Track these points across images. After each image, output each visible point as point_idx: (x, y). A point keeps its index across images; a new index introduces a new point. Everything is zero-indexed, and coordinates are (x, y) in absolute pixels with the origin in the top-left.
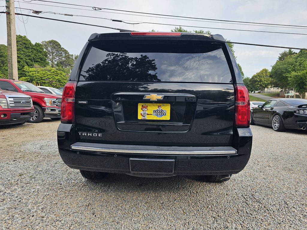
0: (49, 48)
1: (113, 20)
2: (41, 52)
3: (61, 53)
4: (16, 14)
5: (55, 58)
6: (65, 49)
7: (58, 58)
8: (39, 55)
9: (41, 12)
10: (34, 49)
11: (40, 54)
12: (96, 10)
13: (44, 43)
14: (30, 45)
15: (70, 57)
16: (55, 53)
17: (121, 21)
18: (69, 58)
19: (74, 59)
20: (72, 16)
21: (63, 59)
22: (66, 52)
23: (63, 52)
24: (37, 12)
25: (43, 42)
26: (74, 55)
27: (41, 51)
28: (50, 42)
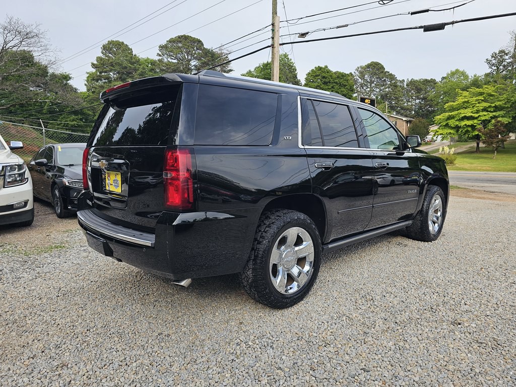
0: (366, 76)
1: (412, 14)
2: (345, 86)
3: (385, 80)
4: (281, 44)
5: (375, 91)
6: (390, 73)
7: (378, 90)
8: (342, 91)
9: (307, 33)
10: (336, 83)
11: (343, 89)
12: (384, 4)
13: (360, 69)
14: (332, 78)
15: (398, 84)
16: (375, 82)
17: (427, 11)
18: (396, 86)
19: (405, 86)
20: (346, 26)
21: (387, 90)
22: (392, 77)
23: (387, 78)
24: (303, 35)
25: (358, 68)
26: (405, 81)
27: (344, 84)
28: (368, 66)
